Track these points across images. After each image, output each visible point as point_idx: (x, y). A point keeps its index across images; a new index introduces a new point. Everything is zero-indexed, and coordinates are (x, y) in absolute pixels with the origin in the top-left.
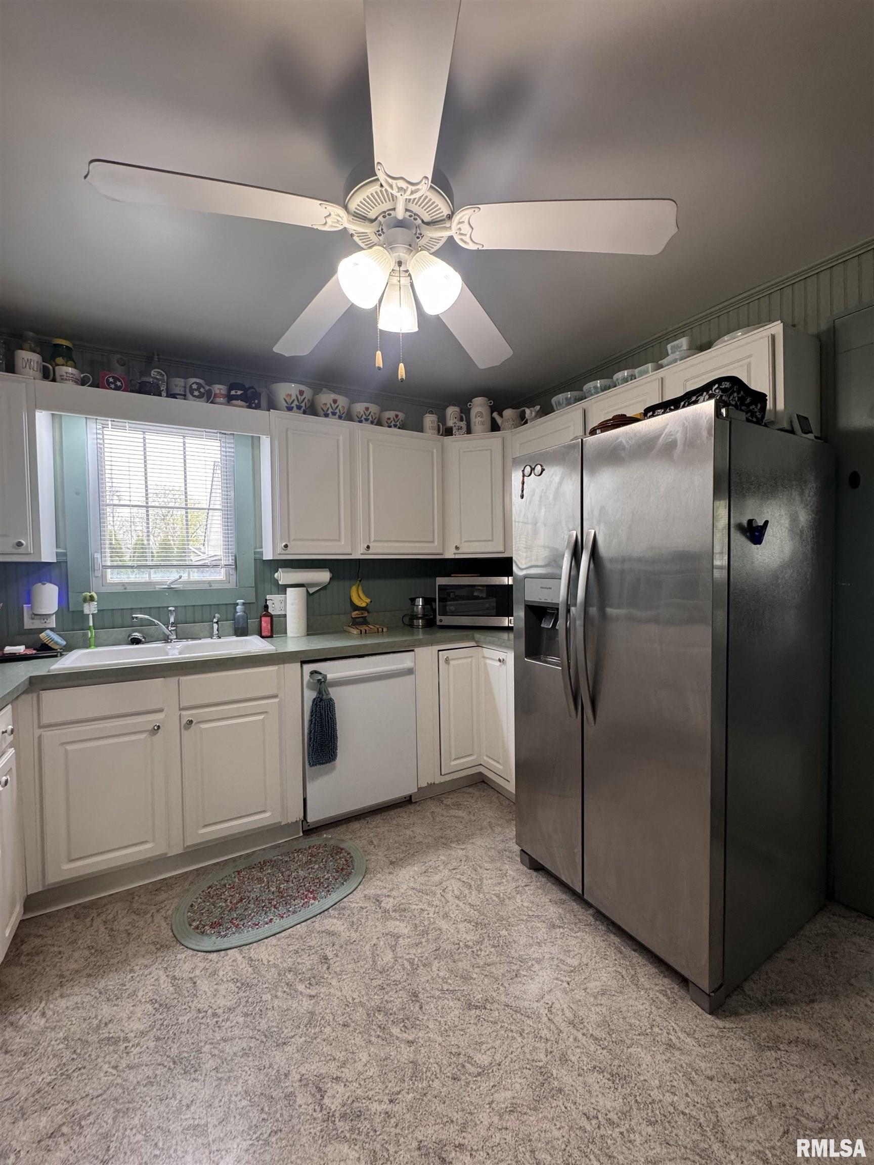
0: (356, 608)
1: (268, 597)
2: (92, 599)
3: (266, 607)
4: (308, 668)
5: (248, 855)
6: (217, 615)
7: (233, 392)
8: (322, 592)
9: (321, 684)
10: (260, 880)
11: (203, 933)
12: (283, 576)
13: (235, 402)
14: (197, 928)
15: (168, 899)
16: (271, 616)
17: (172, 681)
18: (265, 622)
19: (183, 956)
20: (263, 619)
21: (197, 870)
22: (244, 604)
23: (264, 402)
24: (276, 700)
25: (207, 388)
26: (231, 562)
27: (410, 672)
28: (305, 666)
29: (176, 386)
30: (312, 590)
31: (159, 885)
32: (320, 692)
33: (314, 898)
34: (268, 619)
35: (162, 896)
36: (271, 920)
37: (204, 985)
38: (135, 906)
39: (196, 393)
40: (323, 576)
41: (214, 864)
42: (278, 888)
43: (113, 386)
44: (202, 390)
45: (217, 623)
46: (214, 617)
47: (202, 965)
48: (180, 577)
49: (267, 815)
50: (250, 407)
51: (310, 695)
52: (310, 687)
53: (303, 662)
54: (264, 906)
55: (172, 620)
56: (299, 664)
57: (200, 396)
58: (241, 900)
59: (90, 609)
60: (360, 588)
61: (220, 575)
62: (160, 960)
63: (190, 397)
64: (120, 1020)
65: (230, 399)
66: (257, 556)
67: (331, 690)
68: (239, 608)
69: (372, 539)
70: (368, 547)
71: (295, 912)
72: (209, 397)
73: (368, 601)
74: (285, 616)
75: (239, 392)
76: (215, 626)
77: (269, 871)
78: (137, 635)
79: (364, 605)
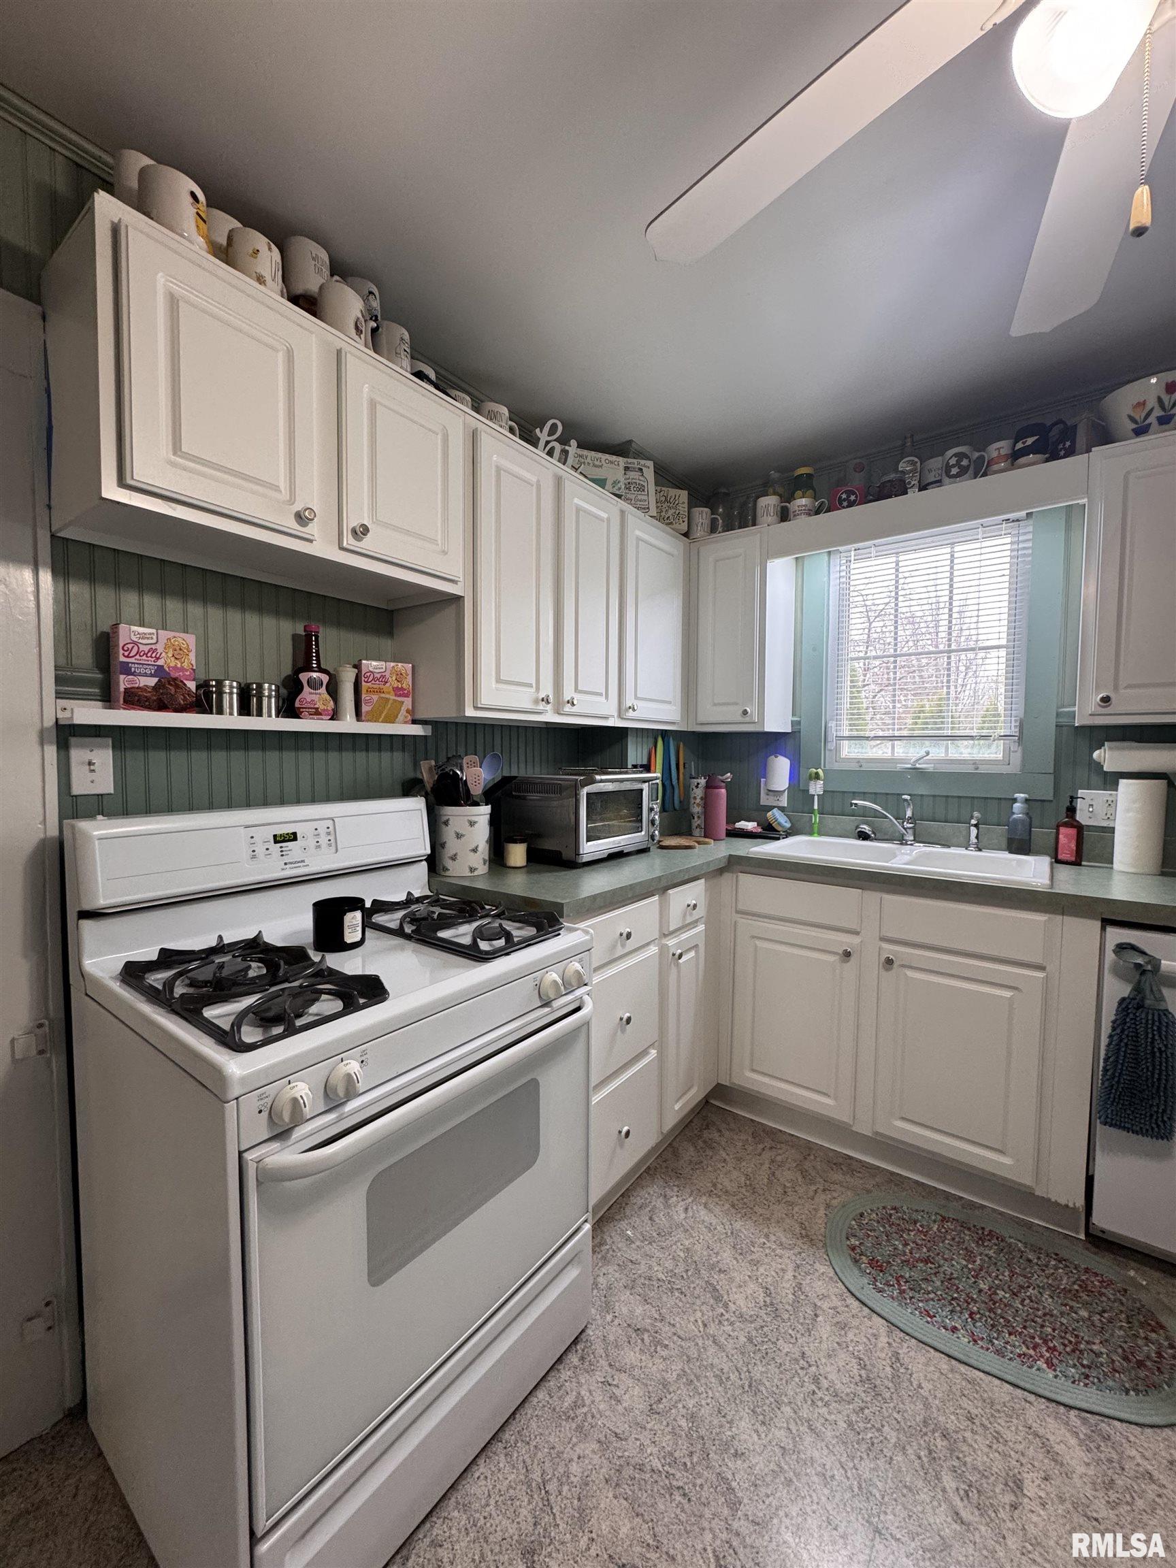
1: (1079, 793)
2: (817, 777)
3: (1071, 810)
4: (1119, 936)
5: (972, 1205)
6: (976, 814)
7: (1020, 445)
9: (1143, 975)
10: (970, 1256)
11: (856, 1261)
12: (1111, 757)
13: (1022, 460)
14: (853, 1249)
15: (840, 1183)
16: (1081, 828)
18: (1067, 837)
19: (822, 1269)
20: (1062, 830)
21: (892, 1173)
22: (1027, 801)
24: (1041, 975)
25: (977, 454)
26: (1014, 731)
28: (1112, 930)
29: (930, 471)
31: (841, 1160)
32: (1140, 990)
33: (1050, 1364)
34: (1073, 832)
35: (837, 1176)
36: (954, 1329)
37: (824, 1329)
38: (807, 1165)
41: (917, 1182)
42: (993, 1290)
43: (845, 504)
44: (965, 462)
45: (976, 826)
46: (972, 817)
47: (836, 1302)
48: (928, 753)
50: (1052, 459)
52: (1119, 973)
53: (1107, 922)
54: (957, 1302)
55: (909, 813)
56: (1097, 923)
57: (963, 472)
58: (927, 1261)
59: (816, 788)
61: (993, 753)
62: (797, 1250)
63: (946, 480)
64: (732, 1280)
65: (1016, 458)
66: (1063, 720)
68: (1017, 806)
71: (999, 1352)
75: (1030, 441)
76: (974, 831)
77: (991, 1253)
78: (866, 828)
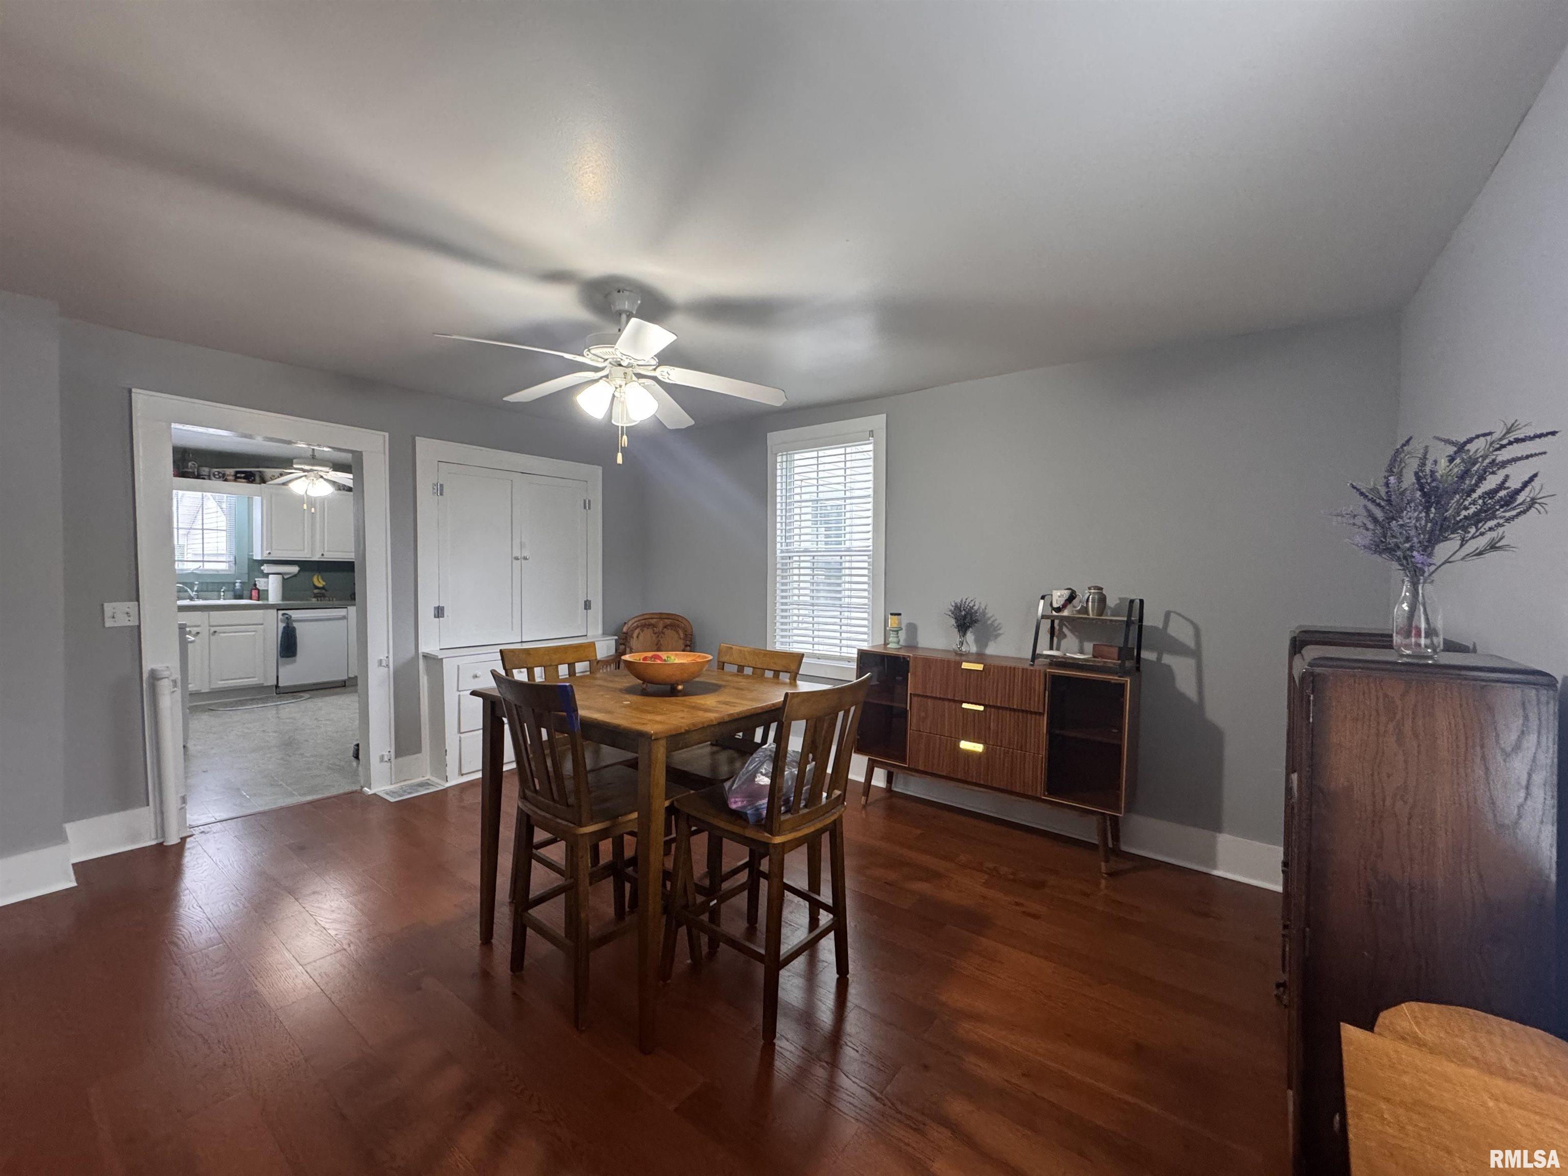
0: (317, 588)
1: (256, 579)
3: (255, 585)
4: (281, 612)
6: (224, 588)
7: (238, 475)
8: (294, 578)
9: (288, 619)
12: (266, 568)
13: (240, 480)
16: (259, 590)
17: (206, 613)
18: (254, 593)
20: (253, 590)
22: (240, 583)
23: (258, 479)
24: (263, 626)
25: (223, 474)
26: (232, 559)
27: (344, 618)
28: (279, 611)
29: (204, 471)
30: (286, 577)
32: (288, 623)
34: (257, 591)
39: (217, 477)
40: (295, 569)
44: (220, 475)
45: (223, 592)
46: (222, 588)
48: (200, 567)
49: (256, 679)
50: (248, 483)
51: (282, 625)
52: (282, 621)
53: (278, 610)
55: (196, 589)
56: (276, 610)
57: (219, 478)
60: (320, 577)
61: (223, 567)
63: (214, 478)
65: (236, 478)
66: (250, 557)
67: (294, 623)
68: (237, 585)
69: (326, 549)
70: (323, 555)
72: (224, 478)
73: (324, 583)
74: (267, 591)
76: (222, 594)
79: (321, 586)
